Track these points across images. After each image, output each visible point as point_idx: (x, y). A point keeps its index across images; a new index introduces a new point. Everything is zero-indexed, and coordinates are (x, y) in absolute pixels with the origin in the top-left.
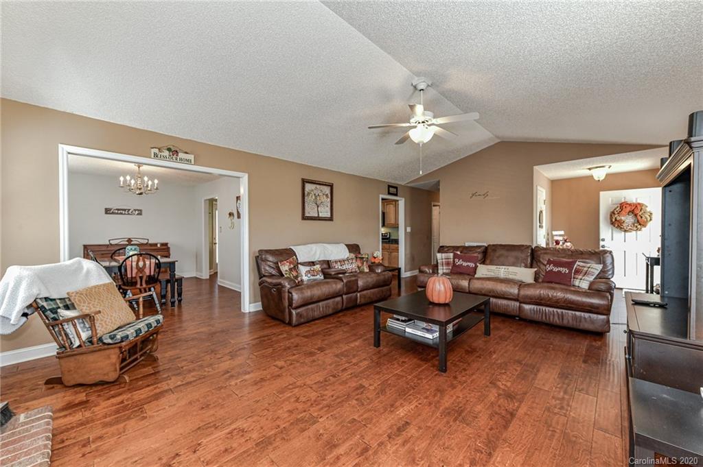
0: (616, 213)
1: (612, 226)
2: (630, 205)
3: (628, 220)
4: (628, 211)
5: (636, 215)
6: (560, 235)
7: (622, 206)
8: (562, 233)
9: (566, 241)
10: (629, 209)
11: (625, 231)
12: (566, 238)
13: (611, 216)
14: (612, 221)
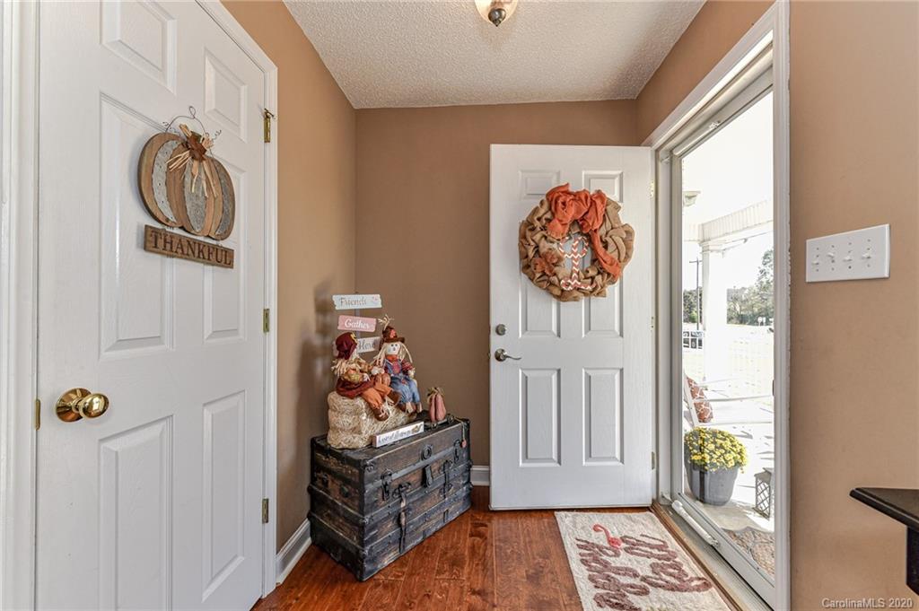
0: (537, 224)
1: (524, 277)
2: (577, 196)
3: (571, 253)
4: (568, 220)
5: (590, 238)
6: (365, 313)
7: (556, 198)
8: (373, 301)
9: (386, 336)
10: (571, 213)
11: (562, 296)
12: (385, 322)
13: (523, 237)
14: (524, 256)
